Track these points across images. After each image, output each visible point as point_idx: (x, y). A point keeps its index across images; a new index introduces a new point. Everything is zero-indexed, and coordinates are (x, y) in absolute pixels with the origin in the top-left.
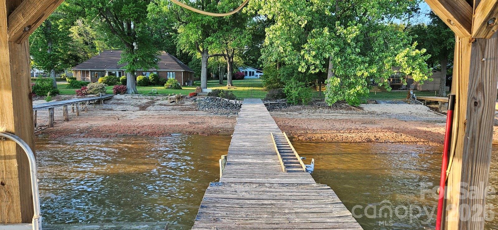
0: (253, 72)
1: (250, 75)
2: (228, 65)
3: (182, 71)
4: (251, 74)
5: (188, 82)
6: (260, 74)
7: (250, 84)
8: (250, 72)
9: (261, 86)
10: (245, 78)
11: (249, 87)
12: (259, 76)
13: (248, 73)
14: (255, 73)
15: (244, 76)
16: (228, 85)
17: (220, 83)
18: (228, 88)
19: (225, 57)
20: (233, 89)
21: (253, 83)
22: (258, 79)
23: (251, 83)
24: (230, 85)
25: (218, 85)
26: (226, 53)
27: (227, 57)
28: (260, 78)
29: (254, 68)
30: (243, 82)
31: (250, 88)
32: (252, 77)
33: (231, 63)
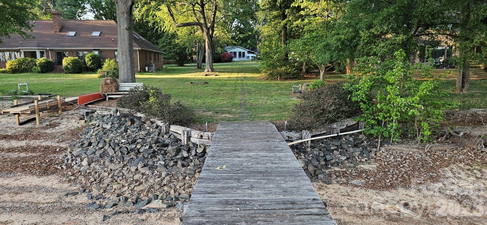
0: (244, 53)
1: (240, 56)
2: (207, 40)
3: (137, 49)
4: (242, 55)
5: (150, 66)
6: (252, 55)
7: (239, 68)
8: (240, 53)
9: (257, 71)
10: (233, 60)
11: (238, 72)
12: (250, 58)
13: (238, 54)
14: (247, 54)
15: (232, 58)
16: (206, 70)
17: (198, 68)
18: (206, 75)
19: (202, 28)
20: (212, 76)
21: (243, 66)
22: (249, 61)
23: (241, 67)
24: (210, 70)
25: (195, 69)
26: (202, 21)
27: (204, 28)
28: (252, 60)
29: (245, 47)
30: (231, 65)
31: (240, 75)
32: (242, 59)
33: (210, 37)
